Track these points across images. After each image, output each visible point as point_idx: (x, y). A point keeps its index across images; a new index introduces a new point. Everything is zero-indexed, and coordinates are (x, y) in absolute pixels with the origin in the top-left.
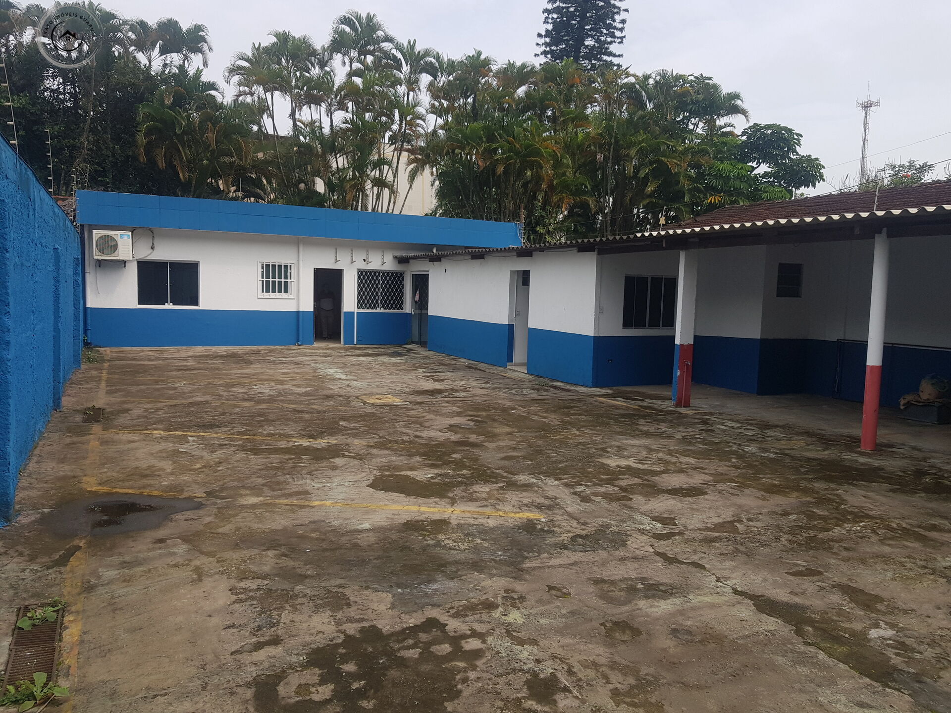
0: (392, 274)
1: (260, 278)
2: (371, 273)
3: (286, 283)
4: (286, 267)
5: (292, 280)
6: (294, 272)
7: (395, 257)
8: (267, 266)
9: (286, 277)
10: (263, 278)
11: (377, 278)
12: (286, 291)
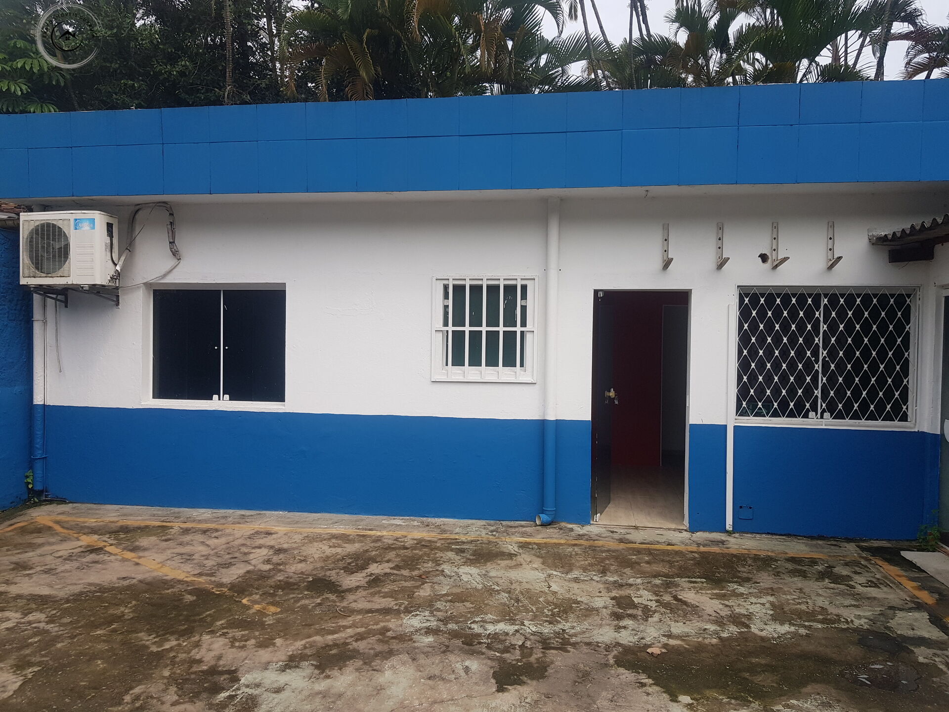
0: (867, 299)
1: (439, 324)
2: (786, 298)
3: (510, 337)
4: (510, 290)
5: (529, 327)
6: (533, 303)
7: (879, 242)
8: (459, 290)
9: (510, 320)
10: (446, 324)
11: (809, 315)
12: (510, 362)
